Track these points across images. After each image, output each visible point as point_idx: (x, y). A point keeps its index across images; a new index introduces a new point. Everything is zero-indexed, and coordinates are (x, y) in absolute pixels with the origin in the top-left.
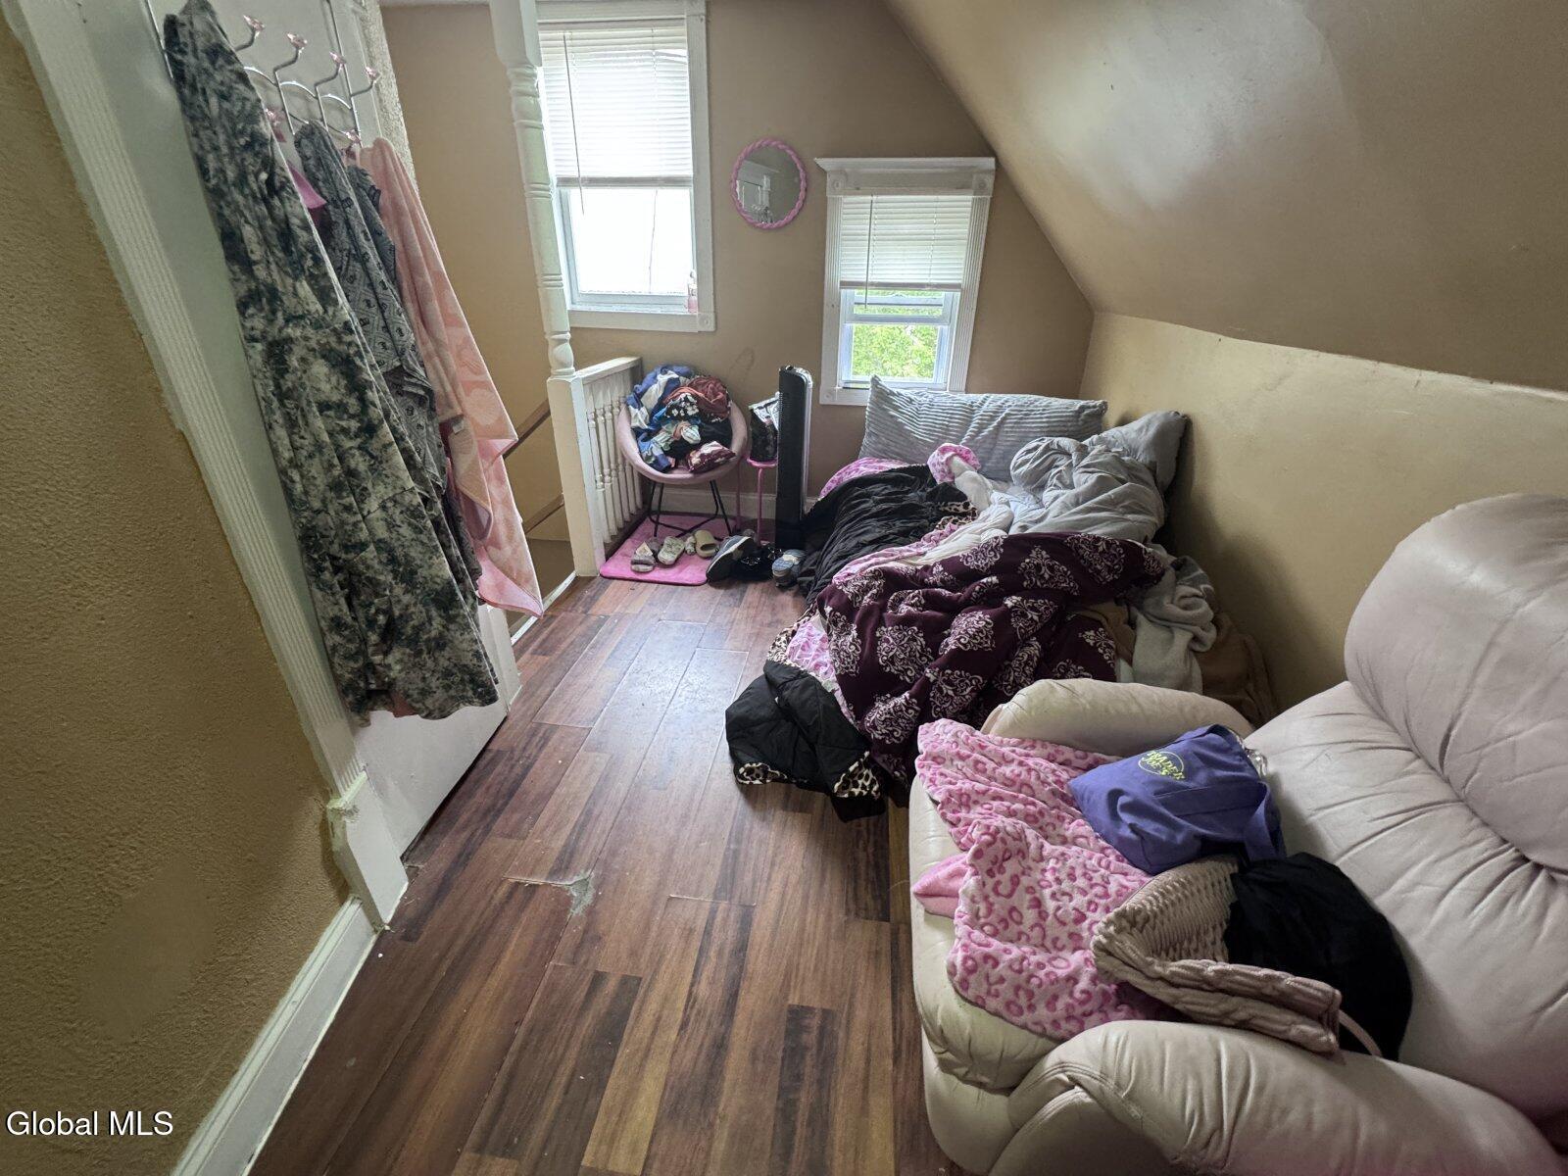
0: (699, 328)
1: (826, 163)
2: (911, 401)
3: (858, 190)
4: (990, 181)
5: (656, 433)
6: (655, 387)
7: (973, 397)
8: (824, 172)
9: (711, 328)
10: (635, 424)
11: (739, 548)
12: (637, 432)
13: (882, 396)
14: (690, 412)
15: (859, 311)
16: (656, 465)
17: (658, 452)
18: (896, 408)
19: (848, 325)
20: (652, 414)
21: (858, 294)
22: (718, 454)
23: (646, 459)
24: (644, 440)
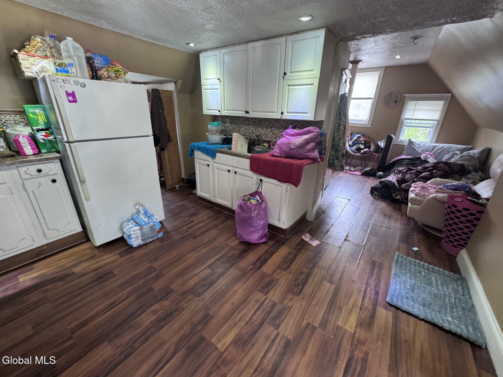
0: (367, 126)
1: (406, 95)
2: (418, 144)
3: (413, 100)
4: (449, 98)
5: (354, 146)
6: (355, 137)
7: (436, 144)
8: (405, 97)
9: (370, 126)
10: (350, 144)
11: (370, 169)
12: (350, 146)
13: (411, 142)
14: (363, 142)
15: (407, 124)
16: (353, 152)
17: (354, 150)
18: (414, 145)
19: (404, 127)
20: (353, 142)
21: (409, 121)
22: (368, 151)
23: (351, 151)
24: (351, 147)
